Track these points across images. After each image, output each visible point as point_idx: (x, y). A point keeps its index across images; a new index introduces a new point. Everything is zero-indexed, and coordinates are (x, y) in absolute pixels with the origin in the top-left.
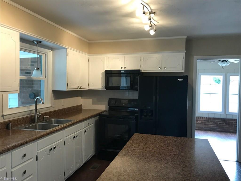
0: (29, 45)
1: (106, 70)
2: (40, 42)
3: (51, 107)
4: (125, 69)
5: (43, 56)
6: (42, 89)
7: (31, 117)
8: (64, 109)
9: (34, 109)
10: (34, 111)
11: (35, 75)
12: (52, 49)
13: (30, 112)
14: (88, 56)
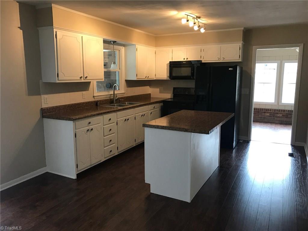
0: (108, 45)
1: (170, 62)
2: (115, 42)
3: (124, 93)
4: (187, 60)
5: (118, 51)
6: (117, 79)
7: (111, 99)
8: (135, 96)
9: (113, 93)
10: (113, 95)
11: (113, 67)
12: (124, 45)
13: (110, 95)
14: (155, 49)
